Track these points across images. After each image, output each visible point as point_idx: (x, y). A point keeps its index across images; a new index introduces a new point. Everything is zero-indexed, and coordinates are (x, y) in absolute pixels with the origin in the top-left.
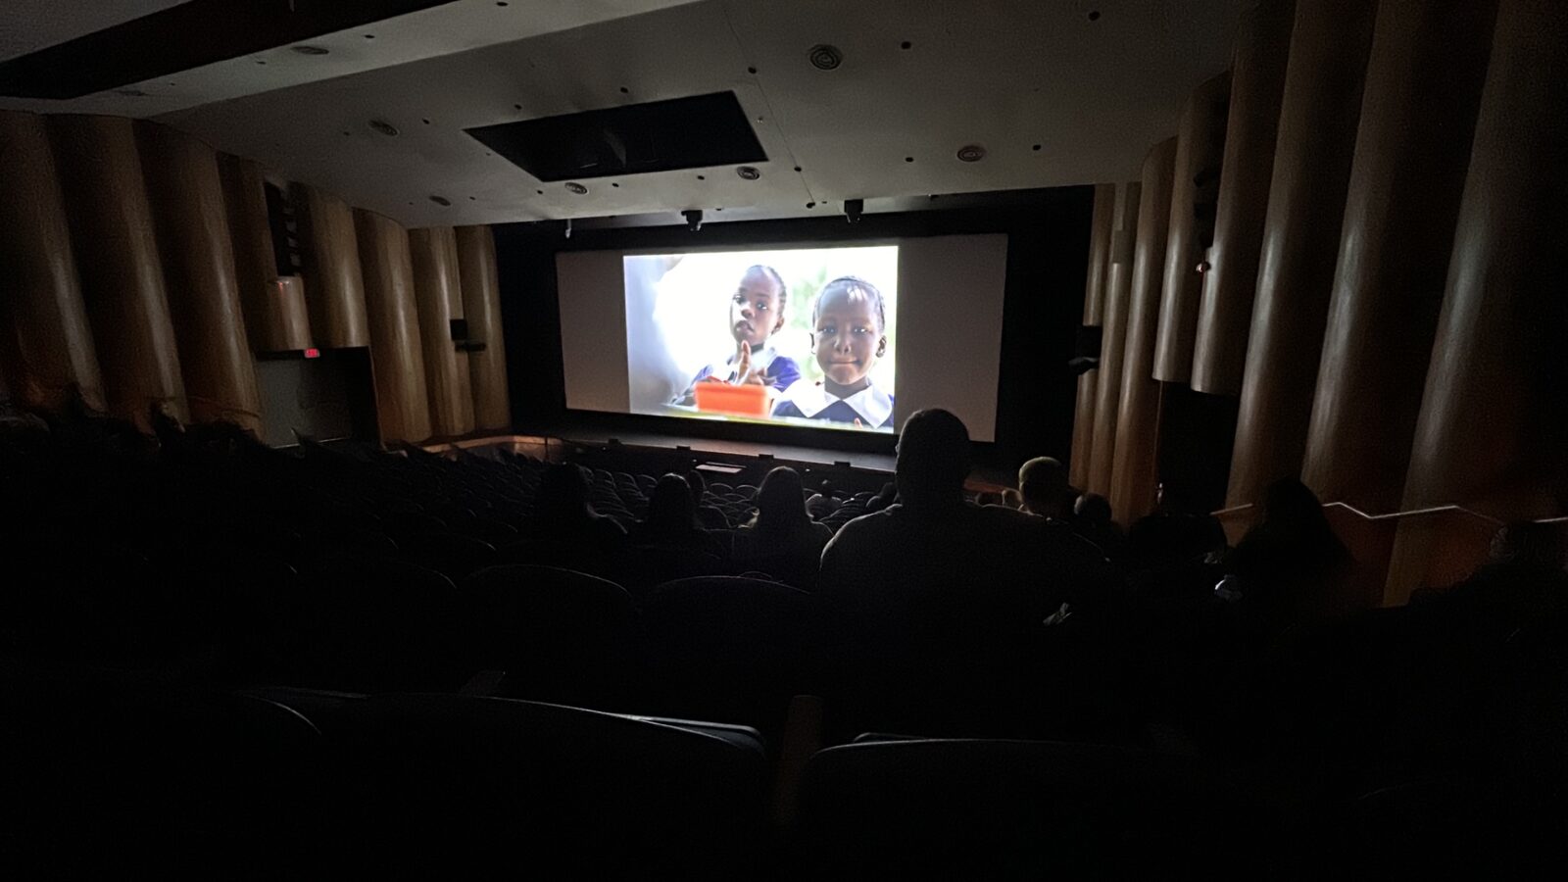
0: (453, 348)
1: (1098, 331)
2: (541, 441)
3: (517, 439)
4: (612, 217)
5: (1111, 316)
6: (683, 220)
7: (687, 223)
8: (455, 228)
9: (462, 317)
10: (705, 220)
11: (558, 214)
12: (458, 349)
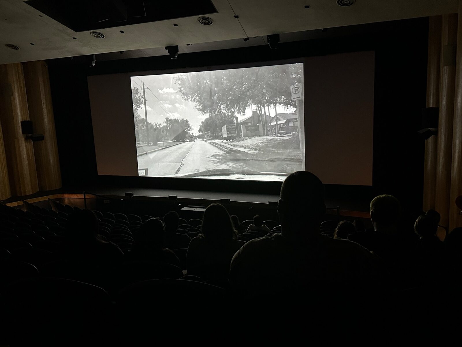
0: (23, 139)
1: (436, 111)
2: (82, 196)
3: (66, 196)
4: (121, 52)
5: (444, 101)
6: (166, 52)
7: (169, 54)
8: (23, 63)
9: (28, 119)
10: (180, 52)
11: (87, 51)
12: (26, 139)
